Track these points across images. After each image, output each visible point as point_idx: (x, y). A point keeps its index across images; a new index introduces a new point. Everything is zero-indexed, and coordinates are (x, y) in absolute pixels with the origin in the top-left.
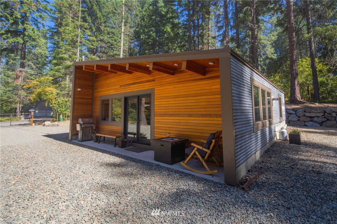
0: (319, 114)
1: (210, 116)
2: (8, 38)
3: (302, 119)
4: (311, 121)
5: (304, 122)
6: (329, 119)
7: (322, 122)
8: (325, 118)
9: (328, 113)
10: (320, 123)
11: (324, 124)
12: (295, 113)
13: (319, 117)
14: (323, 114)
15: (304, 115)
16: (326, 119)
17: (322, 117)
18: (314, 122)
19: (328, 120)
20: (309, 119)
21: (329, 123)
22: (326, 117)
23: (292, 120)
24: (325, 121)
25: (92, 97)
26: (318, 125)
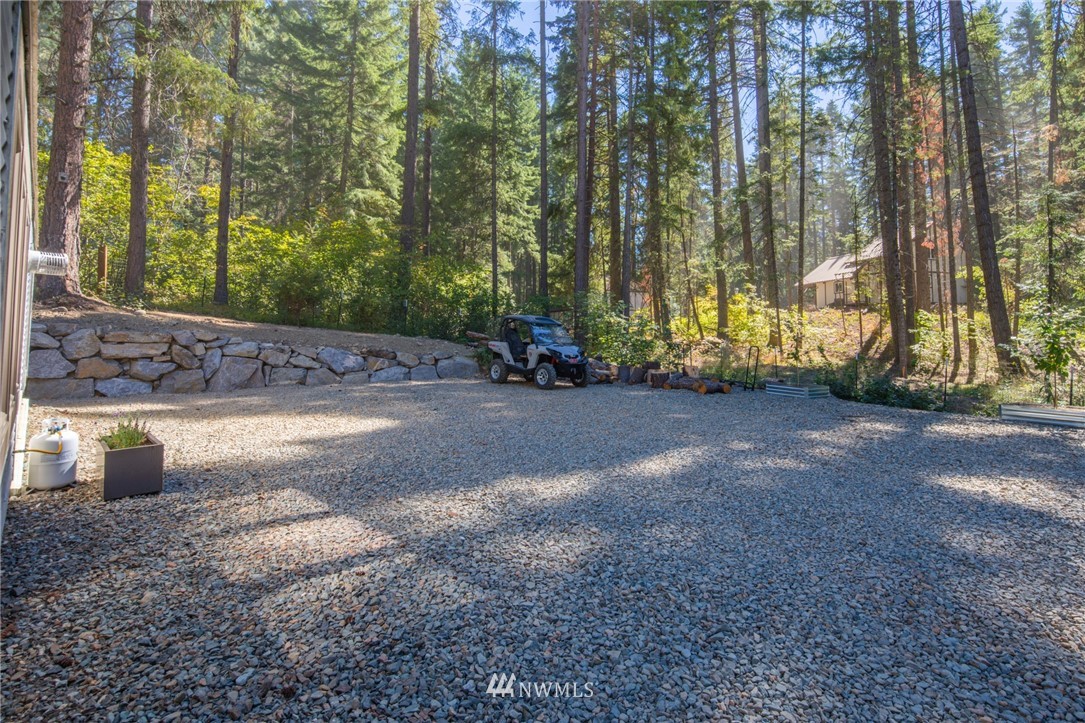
0: (152, 348)
3: (88, 367)
4: (123, 374)
5: (95, 379)
6: (184, 364)
7: (161, 377)
8: (172, 361)
9: (184, 343)
10: (153, 381)
11: (165, 382)
12: (58, 344)
13: (151, 358)
14: (165, 348)
15: (98, 354)
16: (174, 366)
17: (164, 358)
18: (132, 377)
19: (180, 367)
20: (114, 367)
21: (182, 378)
22: (176, 359)
23: (42, 376)
24: (170, 372)
26: (144, 388)
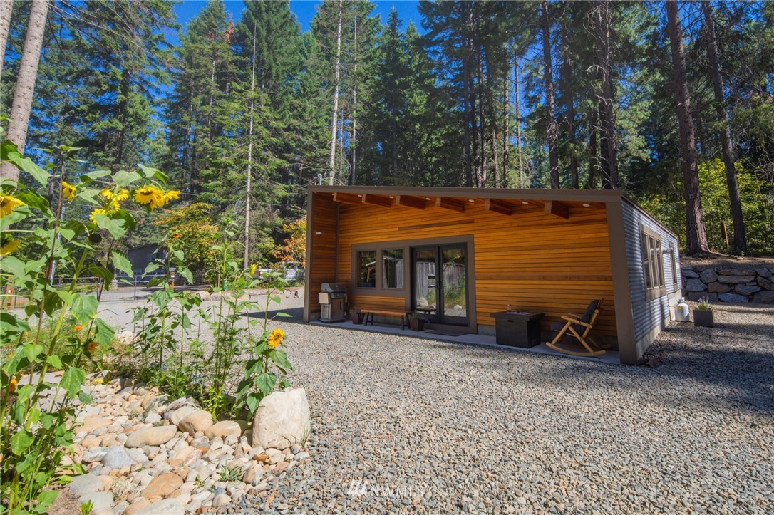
0: (745, 278)
1: (578, 278)
2: (95, 120)
3: (713, 287)
4: (731, 291)
5: (718, 293)
6: (765, 287)
7: (753, 294)
8: (758, 285)
9: (764, 275)
10: (748, 296)
11: (756, 297)
12: (698, 276)
13: (745, 284)
14: (753, 278)
15: (717, 281)
16: (759, 289)
17: (753, 284)
18: (736, 293)
19: (763, 289)
20: (726, 288)
21: (765, 295)
22: (760, 284)
23: (694, 290)
24: (758, 292)
25: (334, 246)
26: (744, 299)
